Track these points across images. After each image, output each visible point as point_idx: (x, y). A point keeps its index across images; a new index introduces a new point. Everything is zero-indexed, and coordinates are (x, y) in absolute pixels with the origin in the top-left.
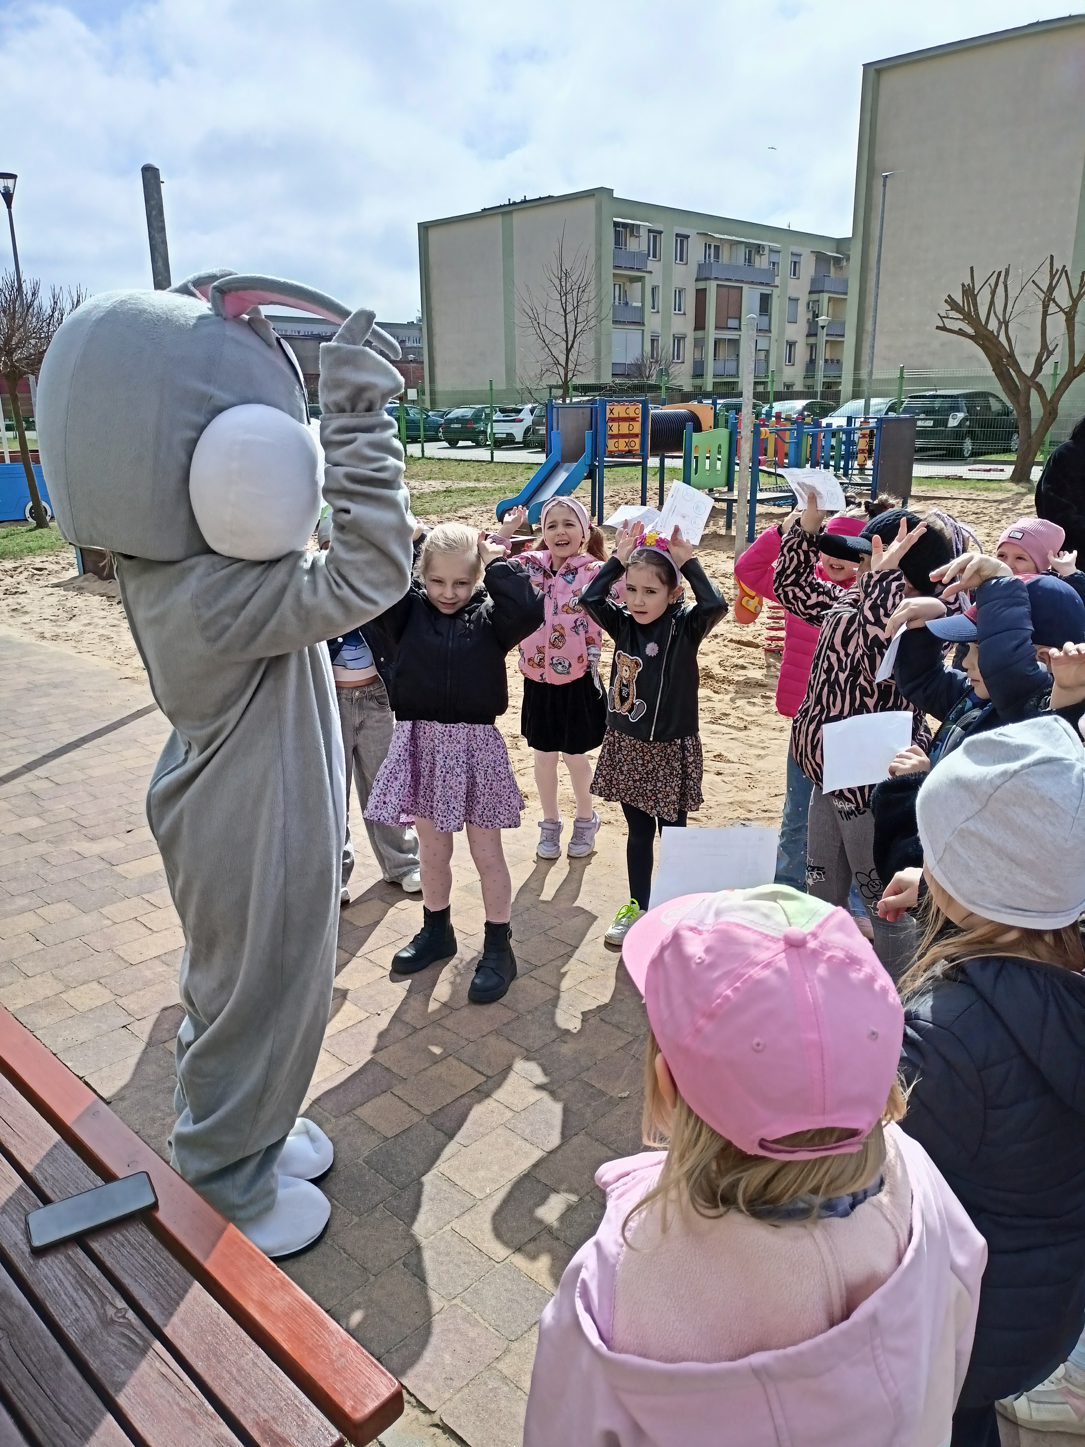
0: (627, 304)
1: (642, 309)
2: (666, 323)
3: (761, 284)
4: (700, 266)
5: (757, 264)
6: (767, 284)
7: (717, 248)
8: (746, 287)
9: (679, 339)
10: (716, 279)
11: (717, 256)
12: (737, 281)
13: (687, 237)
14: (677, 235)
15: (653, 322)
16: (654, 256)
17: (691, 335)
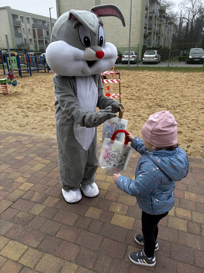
0: (17, 32)
1: (21, 33)
2: (27, 36)
3: (46, 29)
4: (33, 24)
5: (45, 25)
6: (48, 29)
7: (36, 21)
8: (43, 30)
9: (31, 40)
10: (37, 27)
11: (36, 23)
12: (41, 28)
13: (29, 18)
14: (27, 18)
15: (24, 36)
16: (22, 22)
17: (33, 39)
